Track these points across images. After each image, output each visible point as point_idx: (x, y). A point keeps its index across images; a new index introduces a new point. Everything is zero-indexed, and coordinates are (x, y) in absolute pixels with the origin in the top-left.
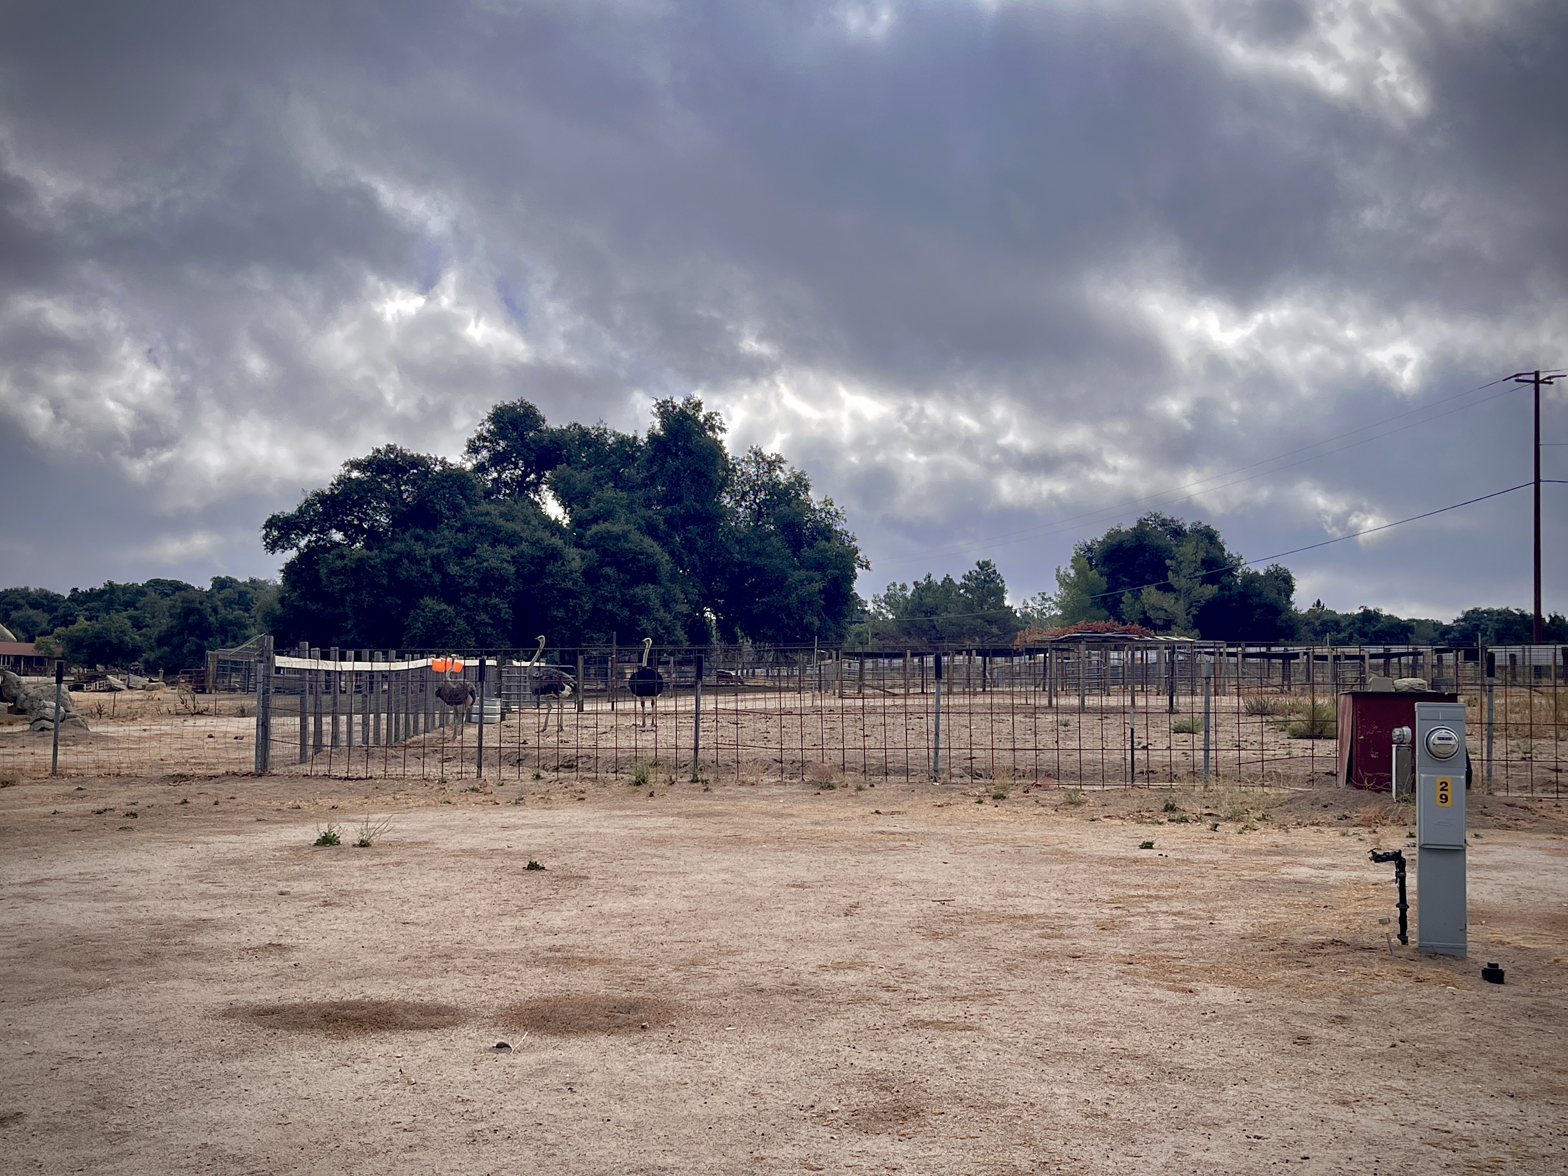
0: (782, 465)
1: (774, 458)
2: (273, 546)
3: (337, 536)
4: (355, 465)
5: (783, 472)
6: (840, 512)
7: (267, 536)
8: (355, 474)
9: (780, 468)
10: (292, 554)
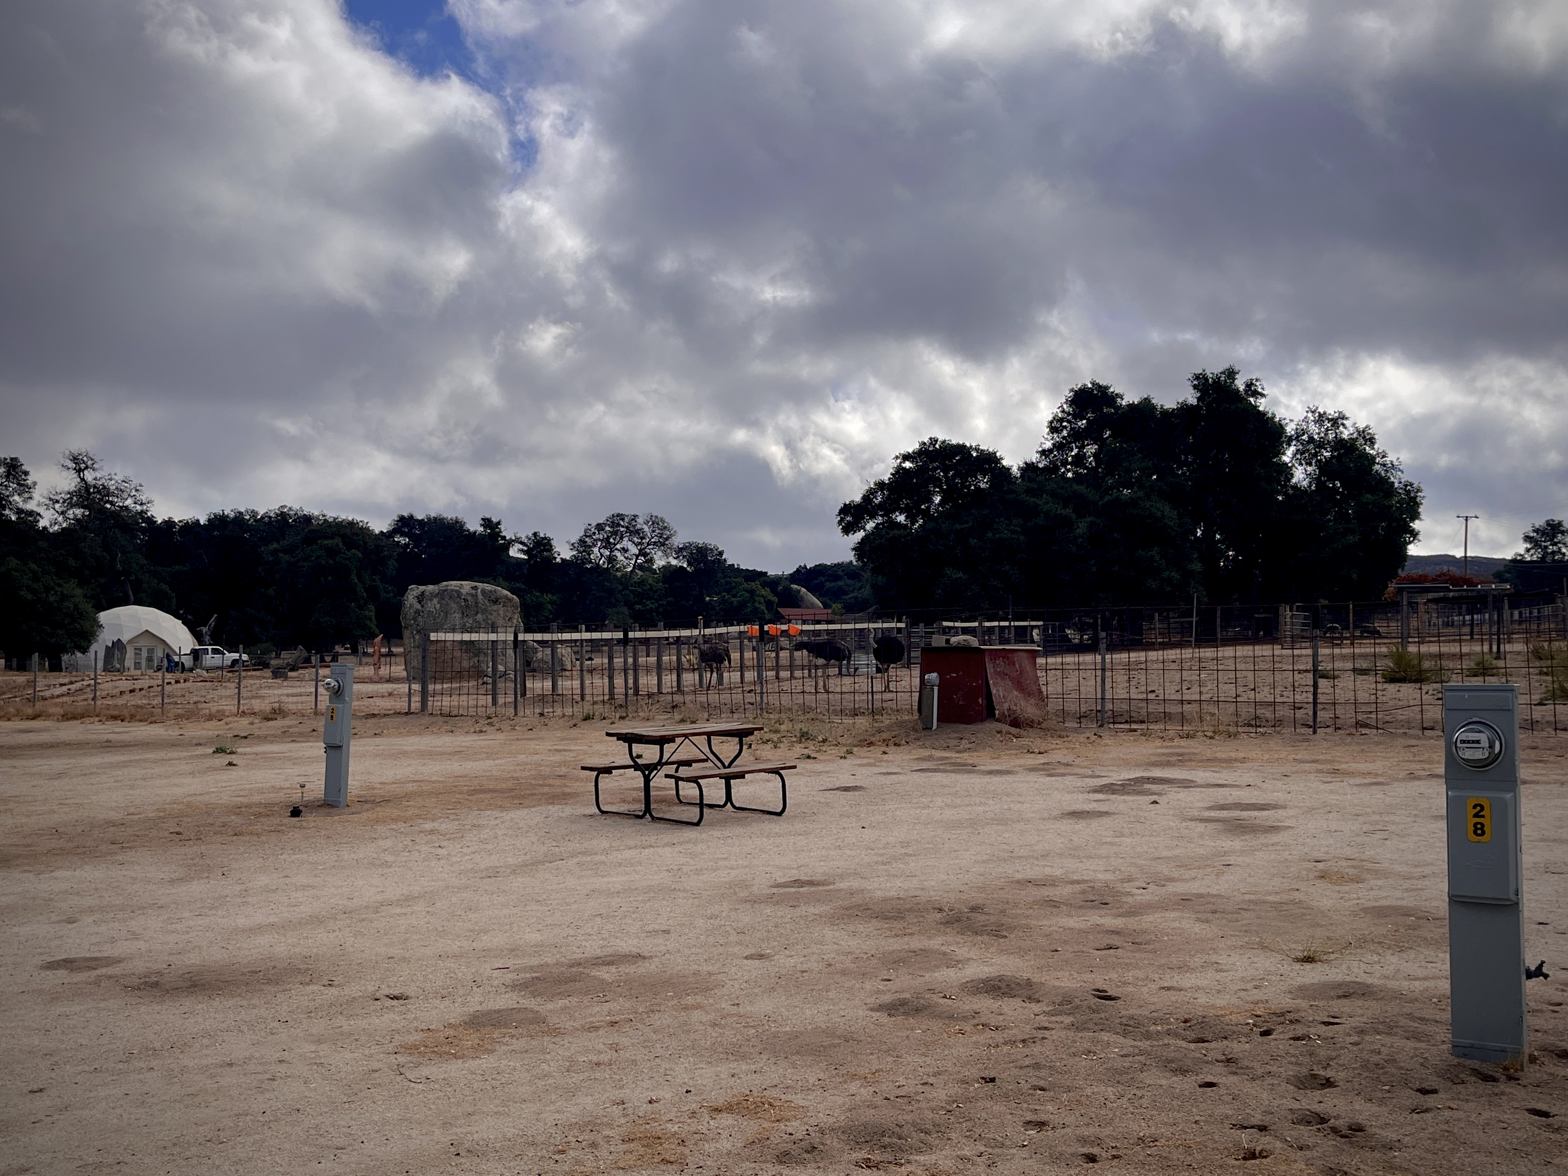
0: (1345, 422)
1: (1337, 415)
2: (848, 529)
3: (901, 518)
4: (906, 457)
5: (1346, 428)
6: (1395, 463)
7: (842, 520)
8: (908, 465)
9: (1343, 424)
10: (860, 534)
